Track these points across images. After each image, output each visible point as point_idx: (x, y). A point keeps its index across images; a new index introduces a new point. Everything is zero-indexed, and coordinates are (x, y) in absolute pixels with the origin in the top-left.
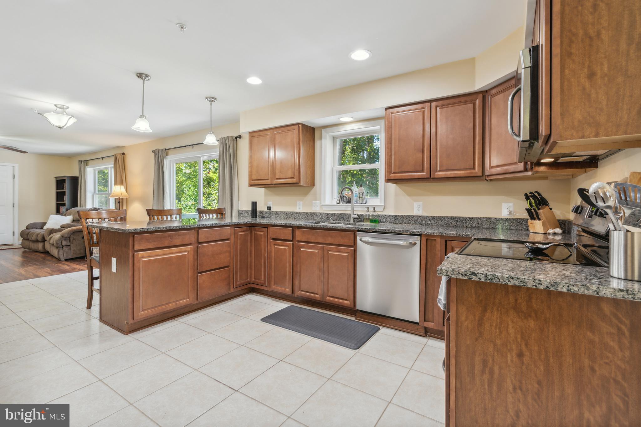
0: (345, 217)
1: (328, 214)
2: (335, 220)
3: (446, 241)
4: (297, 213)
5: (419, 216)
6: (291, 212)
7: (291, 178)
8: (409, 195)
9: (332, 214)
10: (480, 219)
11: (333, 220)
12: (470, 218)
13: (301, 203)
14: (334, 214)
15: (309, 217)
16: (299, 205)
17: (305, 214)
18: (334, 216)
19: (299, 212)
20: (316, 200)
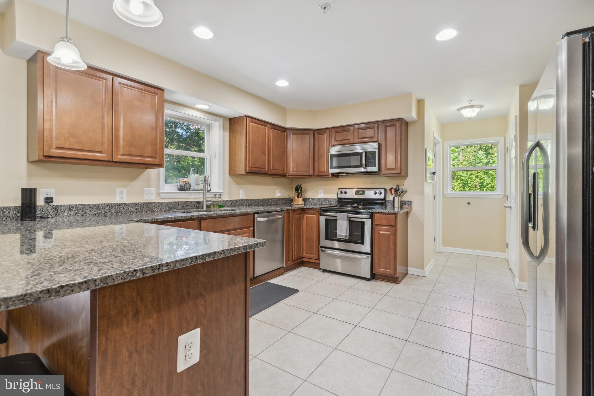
0: (190, 205)
1: (170, 203)
2: (179, 209)
3: (293, 212)
4: (121, 205)
5: (245, 200)
6: (108, 205)
7: (151, 157)
8: (238, 184)
9: (176, 203)
10: (271, 199)
11: (178, 210)
12: (267, 199)
13: (125, 191)
14: (178, 202)
15: (143, 209)
16: (121, 193)
17: (136, 206)
18: (178, 205)
19: (125, 204)
20: (149, 186)
